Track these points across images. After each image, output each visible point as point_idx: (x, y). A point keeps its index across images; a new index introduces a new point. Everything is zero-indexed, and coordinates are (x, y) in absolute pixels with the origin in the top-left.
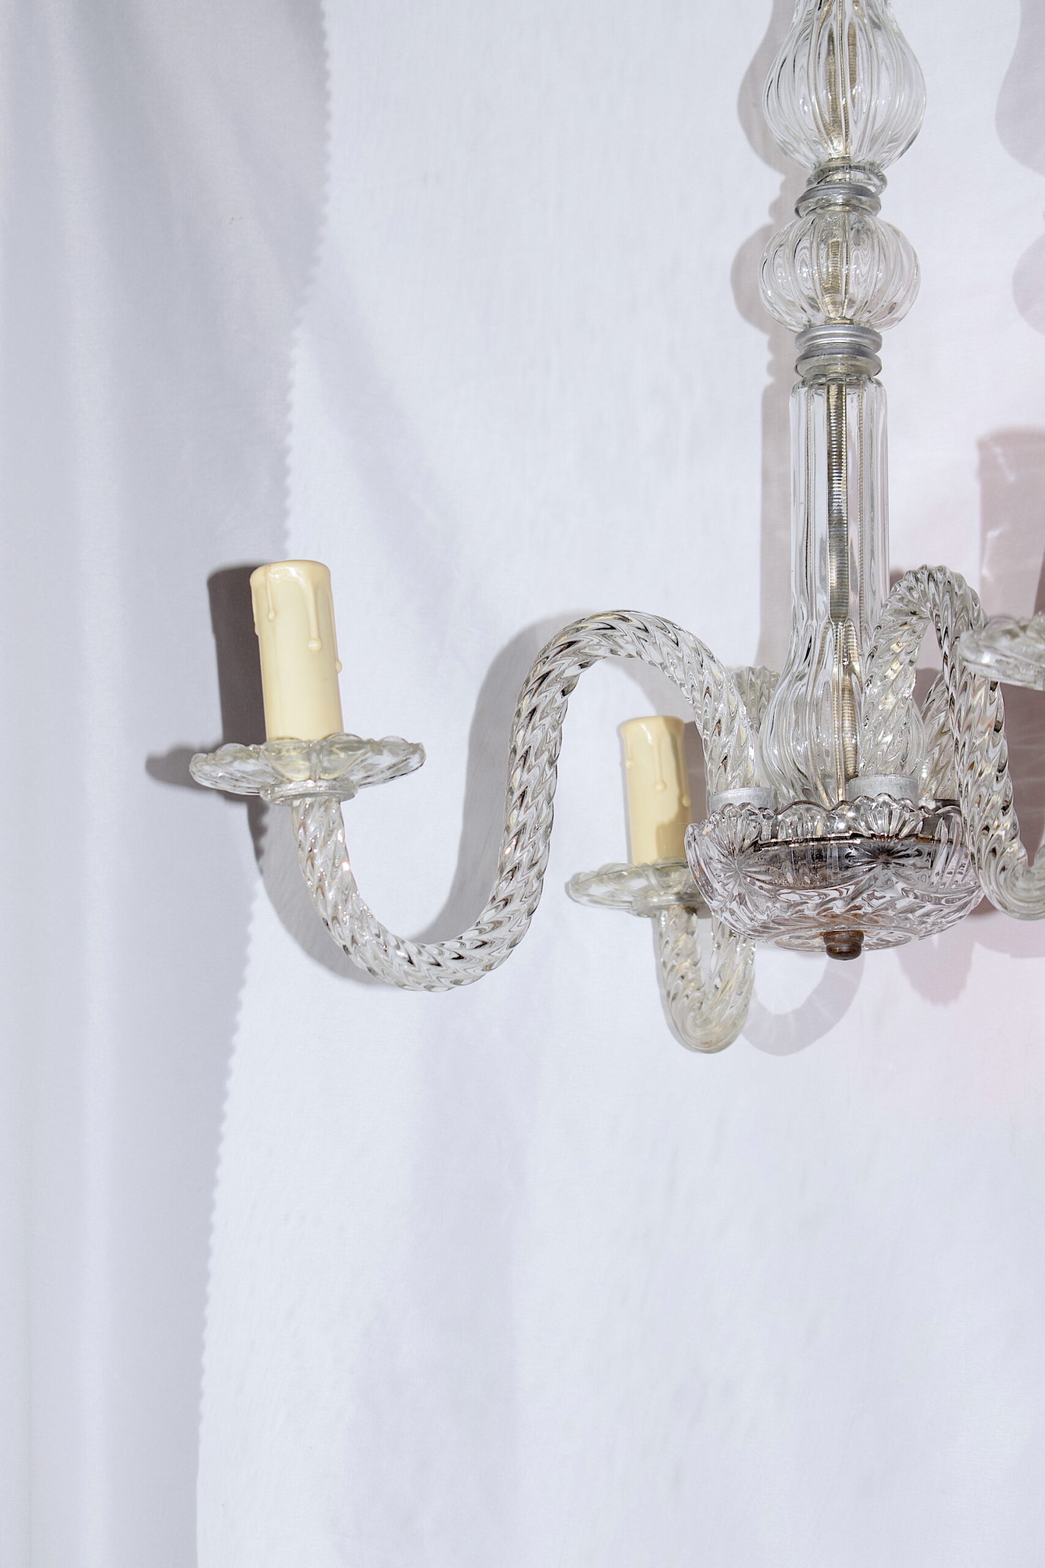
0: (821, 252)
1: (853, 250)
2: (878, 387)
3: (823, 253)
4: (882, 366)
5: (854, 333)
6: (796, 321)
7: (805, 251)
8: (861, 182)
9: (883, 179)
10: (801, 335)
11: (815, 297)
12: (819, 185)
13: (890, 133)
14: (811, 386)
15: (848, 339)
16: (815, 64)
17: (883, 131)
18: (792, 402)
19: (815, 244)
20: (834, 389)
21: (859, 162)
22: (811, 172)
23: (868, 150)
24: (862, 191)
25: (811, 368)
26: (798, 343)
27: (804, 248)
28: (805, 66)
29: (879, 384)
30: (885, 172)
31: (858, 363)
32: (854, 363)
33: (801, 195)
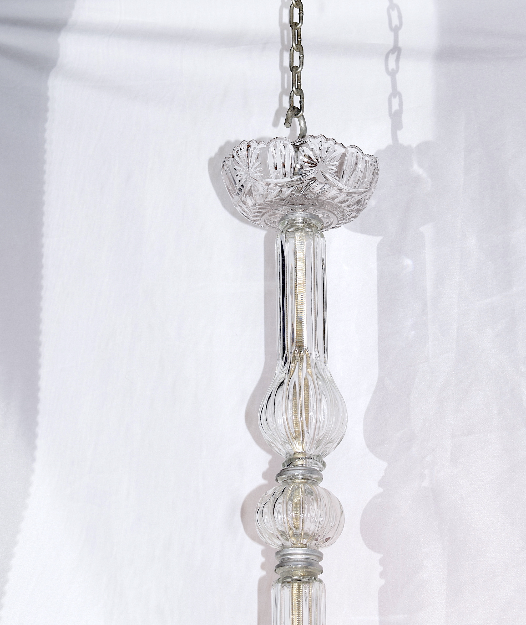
0: (289, 507)
1: (306, 504)
2: (320, 583)
3: (290, 507)
4: (323, 571)
5: (307, 552)
6: (276, 544)
7: (281, 505)
8: (312, 466)
9: (324, 465)
10: (278, 553)
11: (285, 531)
12: (289, 467)
13: (327, 439)
14: (283, 583)
15: (304, 556)
16: (286, 401)
17: (324, 438)
18: (273, 592)
19: (285, 502)
20: (295, 586)
21: (311, 455)
22: (284, 459)
23: (315, 448)
24: (311, 471)
25: (283, 572)
26: (277, 557)
27: (279, 503)
28: (281, 401)
29: (321, 581)
30: (325, 459)
31: (309, 570)
32: (307, 570)
33: (279, 473)
